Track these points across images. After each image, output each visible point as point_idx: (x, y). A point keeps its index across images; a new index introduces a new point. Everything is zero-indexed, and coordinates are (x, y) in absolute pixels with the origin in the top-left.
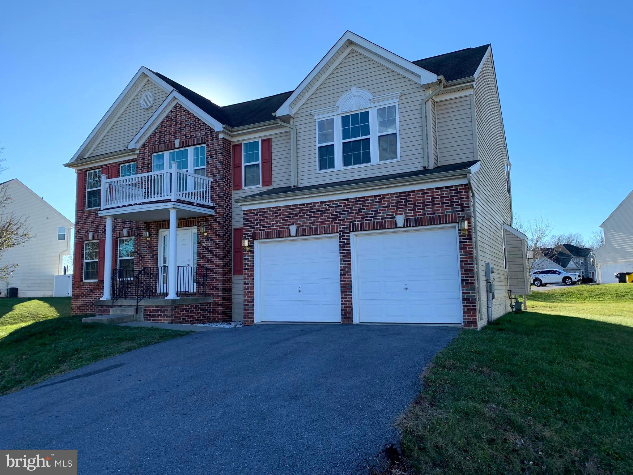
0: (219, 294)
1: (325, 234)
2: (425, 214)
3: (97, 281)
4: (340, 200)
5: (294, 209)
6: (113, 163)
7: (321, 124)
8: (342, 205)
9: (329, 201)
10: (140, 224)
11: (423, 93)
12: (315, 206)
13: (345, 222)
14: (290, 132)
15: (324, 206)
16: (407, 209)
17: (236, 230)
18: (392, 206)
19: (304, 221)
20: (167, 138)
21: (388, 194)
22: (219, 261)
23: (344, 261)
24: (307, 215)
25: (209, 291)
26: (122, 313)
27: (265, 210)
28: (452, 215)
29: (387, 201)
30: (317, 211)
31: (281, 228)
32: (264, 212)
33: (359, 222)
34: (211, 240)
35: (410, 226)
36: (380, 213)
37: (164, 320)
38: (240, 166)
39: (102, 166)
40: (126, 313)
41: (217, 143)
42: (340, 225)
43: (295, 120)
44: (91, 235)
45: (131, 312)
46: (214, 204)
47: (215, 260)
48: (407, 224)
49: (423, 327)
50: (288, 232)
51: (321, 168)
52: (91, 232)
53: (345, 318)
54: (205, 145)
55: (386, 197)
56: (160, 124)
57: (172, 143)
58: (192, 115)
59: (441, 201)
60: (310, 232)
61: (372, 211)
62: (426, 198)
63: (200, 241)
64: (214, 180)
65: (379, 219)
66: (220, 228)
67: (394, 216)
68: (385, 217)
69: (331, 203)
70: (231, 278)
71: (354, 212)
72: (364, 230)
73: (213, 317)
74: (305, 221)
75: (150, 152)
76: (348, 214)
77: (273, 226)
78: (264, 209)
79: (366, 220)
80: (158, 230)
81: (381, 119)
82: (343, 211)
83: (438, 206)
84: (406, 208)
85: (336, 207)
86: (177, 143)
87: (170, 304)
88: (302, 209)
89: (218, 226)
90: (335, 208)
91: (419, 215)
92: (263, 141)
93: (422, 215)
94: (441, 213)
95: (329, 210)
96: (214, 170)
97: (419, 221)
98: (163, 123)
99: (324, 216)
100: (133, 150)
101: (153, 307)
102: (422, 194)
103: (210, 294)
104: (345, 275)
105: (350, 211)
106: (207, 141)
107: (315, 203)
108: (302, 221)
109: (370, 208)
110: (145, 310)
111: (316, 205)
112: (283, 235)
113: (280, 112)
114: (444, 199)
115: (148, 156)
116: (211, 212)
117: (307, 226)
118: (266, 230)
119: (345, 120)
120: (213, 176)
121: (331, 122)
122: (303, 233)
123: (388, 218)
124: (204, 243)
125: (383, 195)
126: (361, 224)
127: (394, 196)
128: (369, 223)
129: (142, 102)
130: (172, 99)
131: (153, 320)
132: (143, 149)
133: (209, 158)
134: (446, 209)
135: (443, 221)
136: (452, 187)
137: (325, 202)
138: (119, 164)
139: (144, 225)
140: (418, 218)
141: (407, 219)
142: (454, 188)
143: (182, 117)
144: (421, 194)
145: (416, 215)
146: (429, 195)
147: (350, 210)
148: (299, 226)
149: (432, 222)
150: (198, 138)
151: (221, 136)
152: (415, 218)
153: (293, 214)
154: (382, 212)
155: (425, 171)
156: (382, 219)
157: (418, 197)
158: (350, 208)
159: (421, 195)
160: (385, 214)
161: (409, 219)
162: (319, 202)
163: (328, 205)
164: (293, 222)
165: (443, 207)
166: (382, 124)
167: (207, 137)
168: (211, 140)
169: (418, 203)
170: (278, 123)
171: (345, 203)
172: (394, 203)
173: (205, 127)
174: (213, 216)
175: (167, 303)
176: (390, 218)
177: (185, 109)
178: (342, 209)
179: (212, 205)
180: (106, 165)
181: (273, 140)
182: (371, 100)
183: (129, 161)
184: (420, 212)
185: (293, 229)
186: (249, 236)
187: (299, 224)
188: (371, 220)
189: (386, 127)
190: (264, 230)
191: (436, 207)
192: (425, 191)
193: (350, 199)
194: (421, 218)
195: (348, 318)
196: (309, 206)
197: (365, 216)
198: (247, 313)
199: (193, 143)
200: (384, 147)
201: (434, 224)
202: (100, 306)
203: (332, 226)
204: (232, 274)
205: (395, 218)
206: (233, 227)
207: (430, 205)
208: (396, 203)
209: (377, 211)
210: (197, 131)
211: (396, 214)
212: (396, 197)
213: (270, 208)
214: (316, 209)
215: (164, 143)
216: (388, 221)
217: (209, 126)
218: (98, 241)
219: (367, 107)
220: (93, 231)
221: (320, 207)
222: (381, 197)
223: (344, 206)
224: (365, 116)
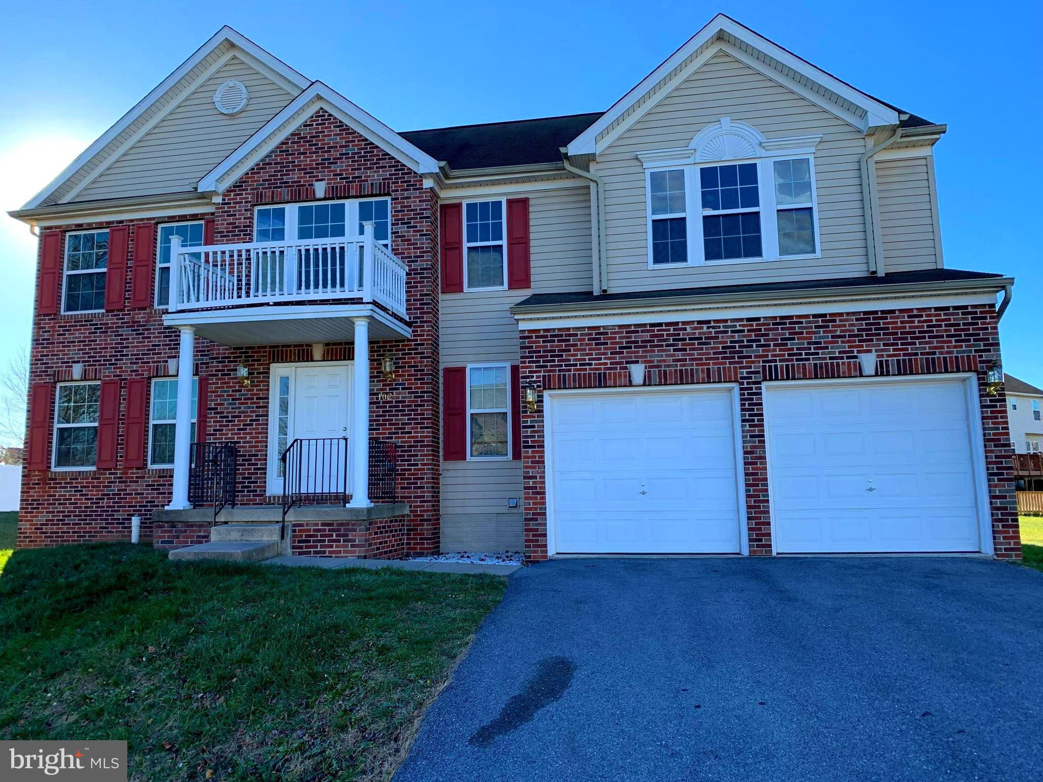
0: (423, 497)
1: (709, 382)
2: (916, 354)
3: (93, 468)
4: (741, 320)
5: (637, 332)
6: (142, 220)
7: (658, 179)
8: (746, 329)
9: (716, 321)
10: (223, 349)
11: (862, 142)
12: (685, 329)
13: (753, 362)
14: (588, 187)
15: (705, 330)
16: (881, 343)
17: (447, 371)
18: (850, 336)
19: (662, 356)
20: (295, 176)
21: (841, 314)
22: (423, 432)
23: (751, 436)
24: (667, 345)
25: (399, 492)
26: (245, 538)
27: (572, 332)
28: (968, 357)
29: (840, 326)
30: (690, 339)
31: (610, 369)
32: (570, 335)
33: (785, 364)
34: (403, 389)
35: (888, 374)
36: (827, 348)
37: (345, 552)
38: (460, 248)
39: (108, 223)
40: (257, 539)
41: (418, 197)
42: (741, 368)
43: (599, 166)
44: (77, 370)
45: (270, 536)
46: (410, 318)
47: (413, 428)
48: (882, 370)
49: (935, 560)
50: (625, 376)
51: (657, 260)
52: (78, 362)
53: (758, 546)
54: (388, 199)
55: (837, 319)
56: (278, 147)
57: (307, 189)
58: (356, 137)
59: (946, 331)
60: (676, 378)
61: (809, 343)
62: (916, 324)
63: (378, 390)
64: (409, 270)
65: (825, 359)
66: (426, 366)
67: (855, 354)
68: (837, 355)
69: (721, 325)
70: (438, 466)
71: (772, 343)
72: (794, 379)
73: (409, 544)
74: (666, 357)
75: (250, 202)
76: (758, 346)
77: (590, 364)
78: (568, 329)
79: (797, 360)
80: (269, 364)
81: (781, 181)
82: (748, 341)
83: (942, 341)
84: (878, 340)
85: (733, 332)
86: (320, 189)
87: (364, 518)
88: (656, 333)
89: (421, 362)
90: (730, 334)
91: (904, 355)
92: (510, 202)
93: (910, 355)
94: (948, 353)
95: (717, 338)
96: (410, 249)
97: (905, 366)
98: (284, 146)
99: (707, 349)
100: (205, 196)
101: (317, 525)
102: (909, 317)
103: (402, 497)
104: (756, 463)
105: (762, 341)
106: (393, 191)
107: (684, 323)
108: (656, 356)
109: (805, 338)
110: (294, 531)
111: (688, 327)
112: (615, 382)
113: (575, 148)
114: (952, 329)
115: (246, 210)
116: (406, 332)
117: (669, 366)
118: (575, 370)
119: (708, 176)
120: (408, 262)
121: (678, 176)
122: (660, 379)
123: (842, 358)
124: (387, 394)
125: (831, 315)
126: (787, 366)
127: (854, 318)
128: (804, 365)
129: (219, 99)
130: (311, 100)
131: (315, 552)
132: (232, 194)
133: (398, 224)
134: (955, 347)
135: (952, 367)
136: (966, 307)
137: (708, 322)
138: (157, 223)
139: (232, 353)
140: (904, 360)
141: (881, 362)
142: (970, 310)
143: (333, 138)
144: (906, 317)
145: (899, 355)
146: (922, 319)
147: (762, 339)
148: (650, 365)
149: (931, 367)
150: (372, 184)
151: (428, 183)
152: (898, 361)
153: (637, 342)
154: (829, 346)
155: (872, 279)
156: (831, 358)
157: (902, 322)
158: (763, 335)
159: (906, 319)
160: (837, 351)
161: (887, 361)
162: (694, 322)
163: (714, 327)
164: (636, 357)
165: (950, 342)
166: (783, 189)
167: (393, 183)
168: (402, 190)
169: (902, 333)
170: (565, 169)
171: (752, 325)
172: (853, 331)
173: (387, 163)
174: (409, 340)
175: (357, 516)
176: (848, 358)
177: (341, 122)
178: (745, 336)
179: (407, 318)
180: (121, 222)
181: (531, 202)
182: (764, 145)
183: (183, 218)
184: (907, 349)
185: (638, 372)
186: (535, 382)
187: (652, 361)
188: (808, 359)
189: (791, 195)
190: (570, 370)
191: (938, 342)
192: (915, 312)
193: (762, 319)
194: (910, 360)
195: (764, 546)
196: (672, 328)
197: (795, 351)
198: (534, 535)
199: (360, 192)
200: (787, 231)
201: (935, 372)
202: (167, 522)
203: (724, 368)
204: (441, 459)
205: (856, 357)
206: (442, 366)
207: (924, 337)
208: (859, 330)
209: (820, 343)
210: (370, 168)
211: (859, 352)
212: (857, 320)
213: (585, 328)
214: (688, 334)
215: (285, 187)
216: (843, 363)
217: (399, 162)
218: (99, 383)
219: (754, 156)
220: (83, 362)
221: (697, 331)
222: (828, 318)
223: (749, 331)
224: (749, 172)
